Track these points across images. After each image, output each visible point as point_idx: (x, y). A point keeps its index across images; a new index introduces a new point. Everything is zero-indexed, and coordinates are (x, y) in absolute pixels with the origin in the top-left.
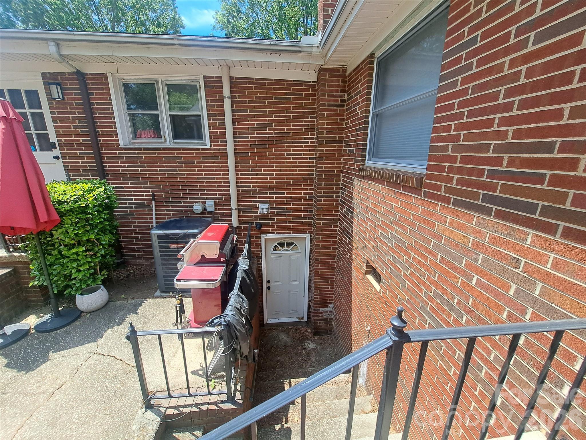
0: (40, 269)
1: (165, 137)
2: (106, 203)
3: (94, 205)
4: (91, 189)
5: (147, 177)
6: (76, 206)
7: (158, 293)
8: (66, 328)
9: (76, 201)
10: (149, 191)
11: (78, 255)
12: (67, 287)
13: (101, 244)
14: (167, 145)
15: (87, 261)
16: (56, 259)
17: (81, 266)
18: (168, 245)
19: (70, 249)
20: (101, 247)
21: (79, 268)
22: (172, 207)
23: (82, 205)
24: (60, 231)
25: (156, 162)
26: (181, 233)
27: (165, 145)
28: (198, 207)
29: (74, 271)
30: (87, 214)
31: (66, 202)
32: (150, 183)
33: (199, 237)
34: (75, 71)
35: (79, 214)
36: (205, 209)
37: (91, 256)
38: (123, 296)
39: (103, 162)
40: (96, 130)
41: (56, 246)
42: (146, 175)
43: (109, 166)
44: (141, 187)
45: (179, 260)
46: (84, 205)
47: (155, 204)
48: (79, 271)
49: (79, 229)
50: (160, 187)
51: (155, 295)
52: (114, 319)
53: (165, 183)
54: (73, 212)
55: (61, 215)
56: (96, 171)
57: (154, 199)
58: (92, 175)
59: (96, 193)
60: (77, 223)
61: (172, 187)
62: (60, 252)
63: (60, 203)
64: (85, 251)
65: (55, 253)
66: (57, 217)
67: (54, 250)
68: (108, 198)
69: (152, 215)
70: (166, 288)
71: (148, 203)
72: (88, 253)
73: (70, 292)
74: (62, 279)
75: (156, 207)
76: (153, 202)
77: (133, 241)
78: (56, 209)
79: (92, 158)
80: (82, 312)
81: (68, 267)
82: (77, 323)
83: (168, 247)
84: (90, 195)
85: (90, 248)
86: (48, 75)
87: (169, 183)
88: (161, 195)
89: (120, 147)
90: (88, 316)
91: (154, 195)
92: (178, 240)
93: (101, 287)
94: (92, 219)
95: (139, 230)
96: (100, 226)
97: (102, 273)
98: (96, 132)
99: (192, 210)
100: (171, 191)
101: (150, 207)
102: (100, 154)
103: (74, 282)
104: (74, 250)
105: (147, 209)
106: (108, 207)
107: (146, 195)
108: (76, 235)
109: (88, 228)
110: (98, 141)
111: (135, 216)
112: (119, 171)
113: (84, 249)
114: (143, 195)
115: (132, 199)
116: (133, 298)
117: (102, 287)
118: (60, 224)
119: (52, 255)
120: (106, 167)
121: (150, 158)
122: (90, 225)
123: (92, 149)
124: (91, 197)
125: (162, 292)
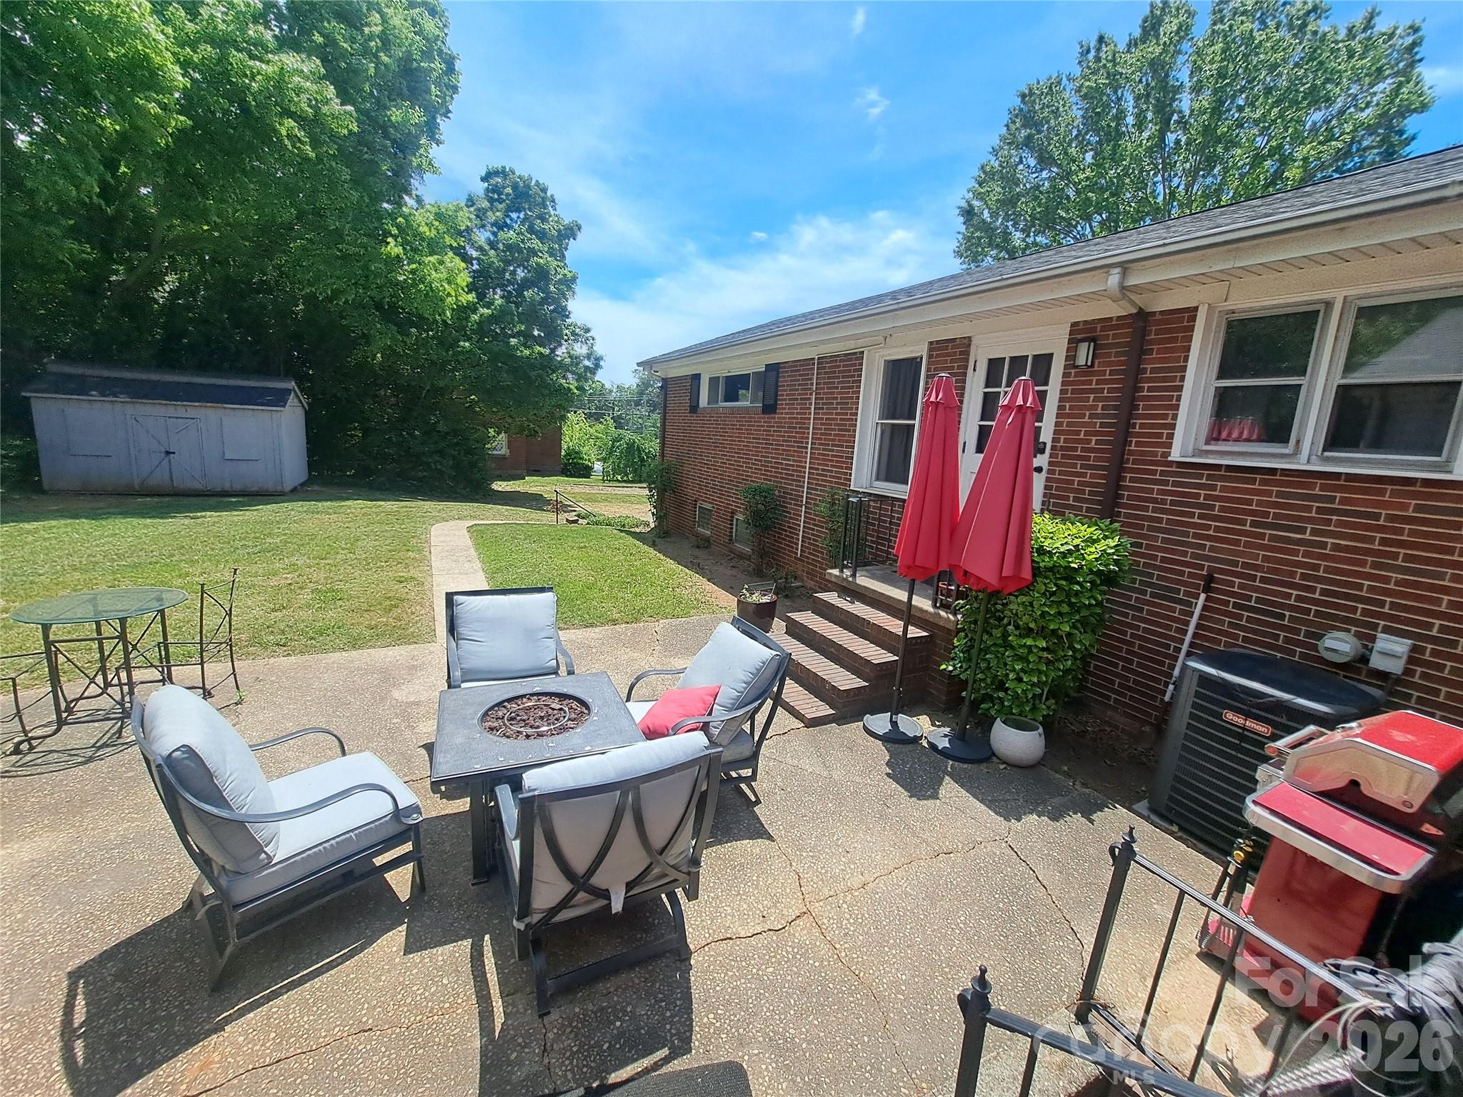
0: (968, 650)
1: (1298, 442)
2: (1110, 571)
3: (1091, 570)
4: (1095, 537)
5: (1211, 532)
6: (1063, 563)
7: (1142, 806)
8: (966, 766)
9: (1063, 555)
10: (1201, 567)
11: (1030, 651)
12: (988, 698)
13: (1071, 647)
14: (1299, 463)
15: (1038, 669)
16: (994, 644)
17: (1025, 672)
18: (1220, 710)
19: (1020, 636)
20: (1070, 653)
21: (1022, 675)
22: (1249, 619)
23: (1073, 565)
24: (1022, 599)
25: (1250, 502)
26: (1272, 696)
27: (1294, 463)
28: (1340, 644)
29: (1011, 676)
30: (1072, 583)
31: (1050, 554)
32: (1212, 549)
33: (1351, 728)
34: (1134, 311)
35: (1060, 579)
36: (1364, 659)
37: (1048, 662)
38: (1066, 768)
39: (1119, 487)
40: (1132, 421)
41: (1006, 621)
42: (1208, 527)
43: (1129, 497)
44: (1185, 554)
45: (1265, 759)
46: (1076, 566)
47: (1206, 600)
48: (1020, 680)
49: (1049, 606)
50: (1235, 564)
51: (1134, 807)
52: (1044, 802)
53: (1256, 557)
54: (1054, 574)
55: (1036, 571)
56: (1099, 503)
57: (1207, 589)
58: (1088, 510)
59: (1101, 546)
60: (1053, 594)
61: (1271, 571)
62: (1005, 635)
63: (1041, 551)
64: (1043, 649)
65: (997, 633)
66: (1027, 574)
67: (997, 627)
68: (1116, 562)
69: (1187, 623)
70: (1170, 809)
71: (1187, 593)
72: (1045, 655)
73: (988, 709)
74: (989, 681)
75: (1205, 608)
76: (1203, 596)
77: (1116, 666)
78: (1033, 561)
79: (1101, 477)
80: (994, 754)
81: (1006, 664)
82: (983, 767)
83: (1219, 716)
84: (1089, 549)
85: (1052, 648)
86: (1081, 327)
87: (1266, 558)
88: (1232, 584)
89: (1170, 459)
90: (1002, 767)
91: (1210, 579)
92: (1254, 711)
93: (1037, 729)
94: (1077, 594)
95: (1141, 647)
96: (1085, 613)
97: (1047, 703)
98: (1129, 425)
99: (1315, 648)
100: (1263, 580)
101: (1189, 604)
102: (1122, 469)
103: (1001, 694)
104: (1029, 642)
105: (1178, 607)
106: (1108, 579)
107: (1191, 575)
108: (1043, 613)
109: (1065, 609)
110: (1126, 443)
111: (1144, 614)
112: (1146, 509)
113: (1044, 645)
114: (1182, 573)
115: (1151, 575)
116: (1085, 785)
117: (1041, 730)
118: (1027, 588)
119: (991, 635)
120: (1122, 497)
121: (1234, 490)
122: (1070, 604)
123: (1107, 460)
124: (1092, 553)
125: (1153, 810)
